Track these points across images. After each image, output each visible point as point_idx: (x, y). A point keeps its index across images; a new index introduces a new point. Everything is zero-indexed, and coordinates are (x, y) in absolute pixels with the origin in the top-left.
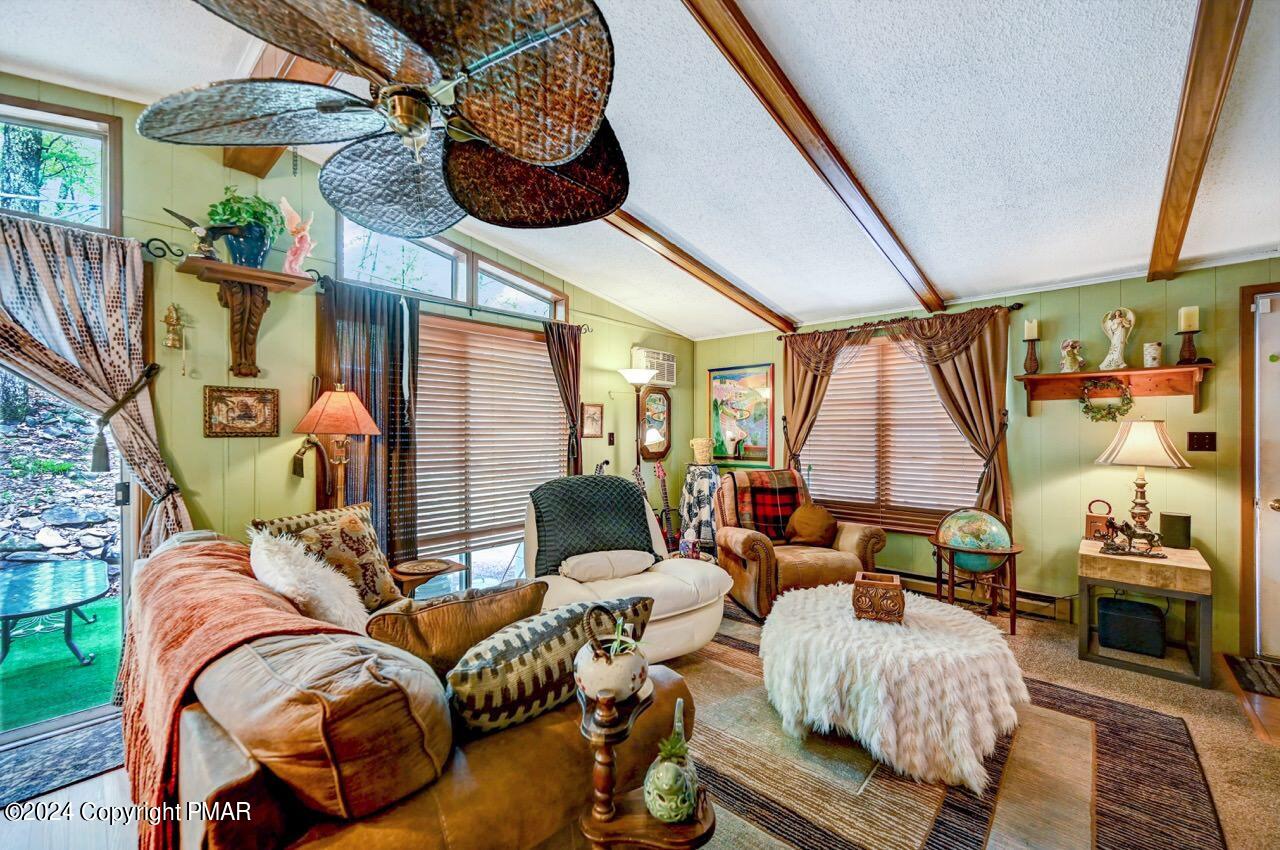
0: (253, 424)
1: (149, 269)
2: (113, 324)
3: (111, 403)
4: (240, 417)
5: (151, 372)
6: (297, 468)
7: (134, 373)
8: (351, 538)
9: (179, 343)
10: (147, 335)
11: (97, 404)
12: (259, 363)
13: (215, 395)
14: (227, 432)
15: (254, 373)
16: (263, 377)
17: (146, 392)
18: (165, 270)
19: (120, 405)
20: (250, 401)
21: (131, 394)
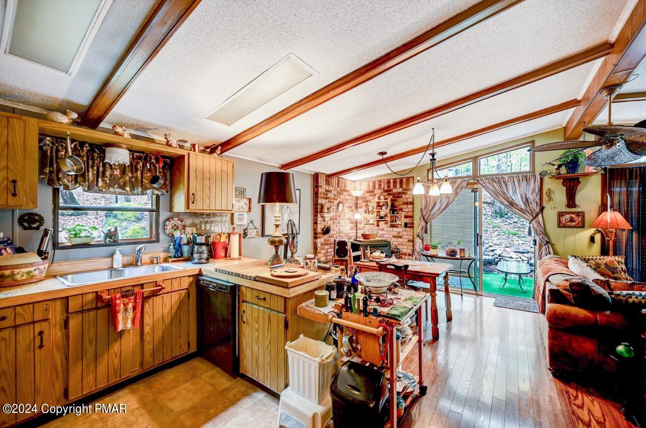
0: (574, 224)
1: (542, 179)
2: (533, 197)
3: (532, 218)
4: (569, 221)
5: (542, 209)
6: (592, 240)
7: (538, 209)
8: (610, 267)
9: (550, 199)
10: (541, 199)
11: (529, 218)
12: (577, 203)
13: (561, 215)
14: (565, 226)
15: (574, 206)
16: (578, 207)
17: (541, 214)
18: (546, 179)
19: (534, 218)
20: (573, 216)
21: (537, 215)
